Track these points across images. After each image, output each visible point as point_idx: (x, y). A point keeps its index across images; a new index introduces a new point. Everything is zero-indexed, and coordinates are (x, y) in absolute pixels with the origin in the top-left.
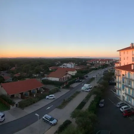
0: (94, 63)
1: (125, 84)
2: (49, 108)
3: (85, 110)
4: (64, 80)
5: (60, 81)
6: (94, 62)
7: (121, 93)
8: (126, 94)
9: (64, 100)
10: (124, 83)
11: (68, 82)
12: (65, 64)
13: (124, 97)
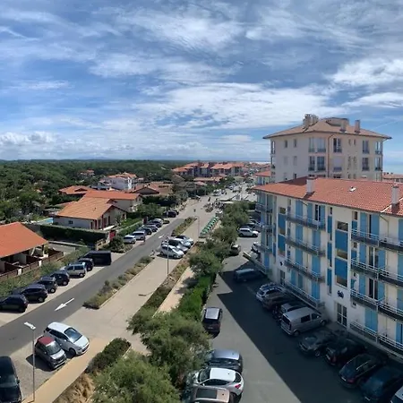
1: (286, 236)
2: (62, 306)
3: (169, 310)
4: (104, 225)
5: (94, 229)
7: (275, 262)
8: (288, 264)
9: (108, 283)
10: (284, 234)
11: (118, 231)
13: (282, 274)
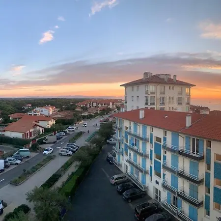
0: (88, 107)
1: (129, 144)
4: (31, 136)
5: (24, 138)
6: (88, 104)
7: (123, 160)
9: (25, 171)
11: (37, 139)
12: (38, 109)
13: (127, 167)
